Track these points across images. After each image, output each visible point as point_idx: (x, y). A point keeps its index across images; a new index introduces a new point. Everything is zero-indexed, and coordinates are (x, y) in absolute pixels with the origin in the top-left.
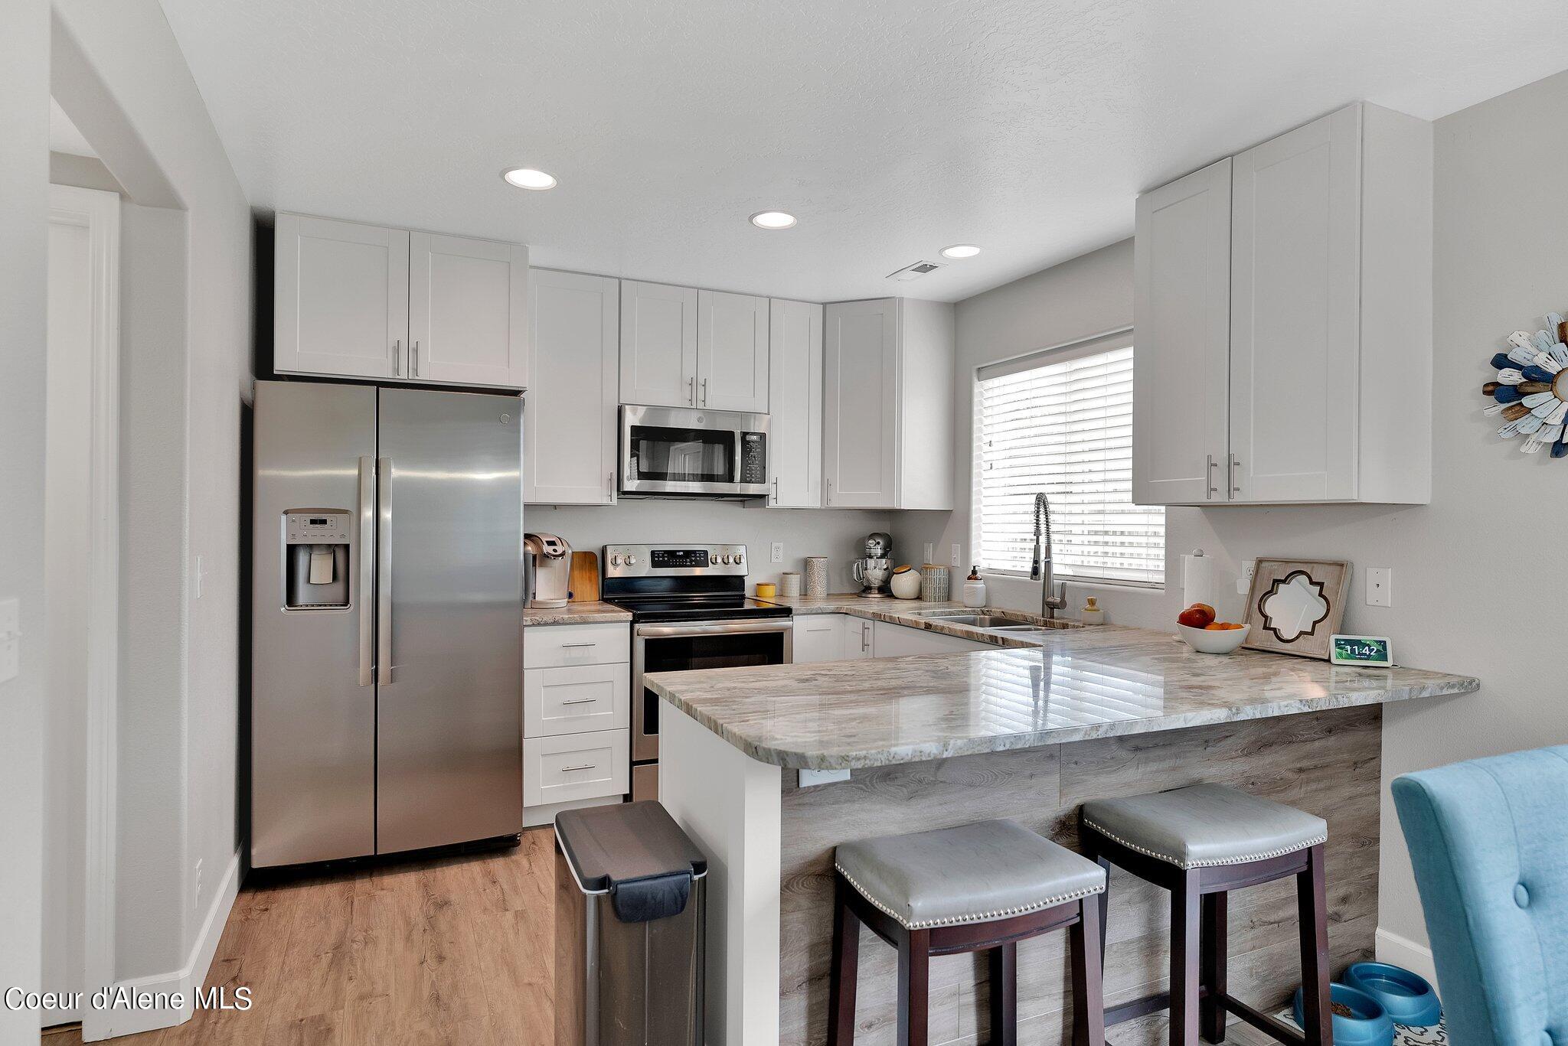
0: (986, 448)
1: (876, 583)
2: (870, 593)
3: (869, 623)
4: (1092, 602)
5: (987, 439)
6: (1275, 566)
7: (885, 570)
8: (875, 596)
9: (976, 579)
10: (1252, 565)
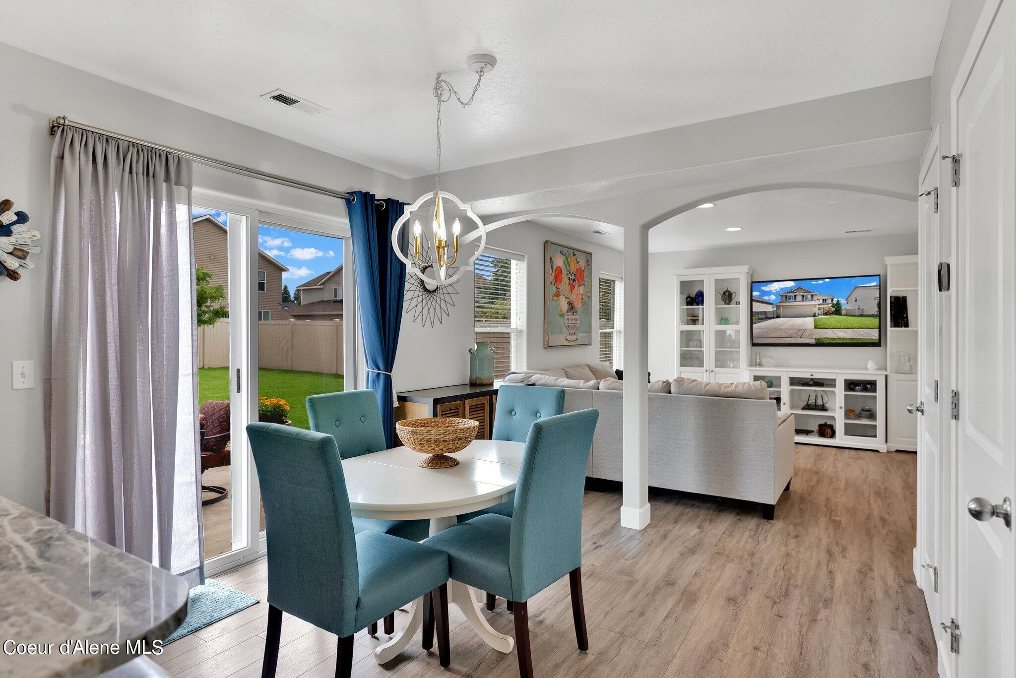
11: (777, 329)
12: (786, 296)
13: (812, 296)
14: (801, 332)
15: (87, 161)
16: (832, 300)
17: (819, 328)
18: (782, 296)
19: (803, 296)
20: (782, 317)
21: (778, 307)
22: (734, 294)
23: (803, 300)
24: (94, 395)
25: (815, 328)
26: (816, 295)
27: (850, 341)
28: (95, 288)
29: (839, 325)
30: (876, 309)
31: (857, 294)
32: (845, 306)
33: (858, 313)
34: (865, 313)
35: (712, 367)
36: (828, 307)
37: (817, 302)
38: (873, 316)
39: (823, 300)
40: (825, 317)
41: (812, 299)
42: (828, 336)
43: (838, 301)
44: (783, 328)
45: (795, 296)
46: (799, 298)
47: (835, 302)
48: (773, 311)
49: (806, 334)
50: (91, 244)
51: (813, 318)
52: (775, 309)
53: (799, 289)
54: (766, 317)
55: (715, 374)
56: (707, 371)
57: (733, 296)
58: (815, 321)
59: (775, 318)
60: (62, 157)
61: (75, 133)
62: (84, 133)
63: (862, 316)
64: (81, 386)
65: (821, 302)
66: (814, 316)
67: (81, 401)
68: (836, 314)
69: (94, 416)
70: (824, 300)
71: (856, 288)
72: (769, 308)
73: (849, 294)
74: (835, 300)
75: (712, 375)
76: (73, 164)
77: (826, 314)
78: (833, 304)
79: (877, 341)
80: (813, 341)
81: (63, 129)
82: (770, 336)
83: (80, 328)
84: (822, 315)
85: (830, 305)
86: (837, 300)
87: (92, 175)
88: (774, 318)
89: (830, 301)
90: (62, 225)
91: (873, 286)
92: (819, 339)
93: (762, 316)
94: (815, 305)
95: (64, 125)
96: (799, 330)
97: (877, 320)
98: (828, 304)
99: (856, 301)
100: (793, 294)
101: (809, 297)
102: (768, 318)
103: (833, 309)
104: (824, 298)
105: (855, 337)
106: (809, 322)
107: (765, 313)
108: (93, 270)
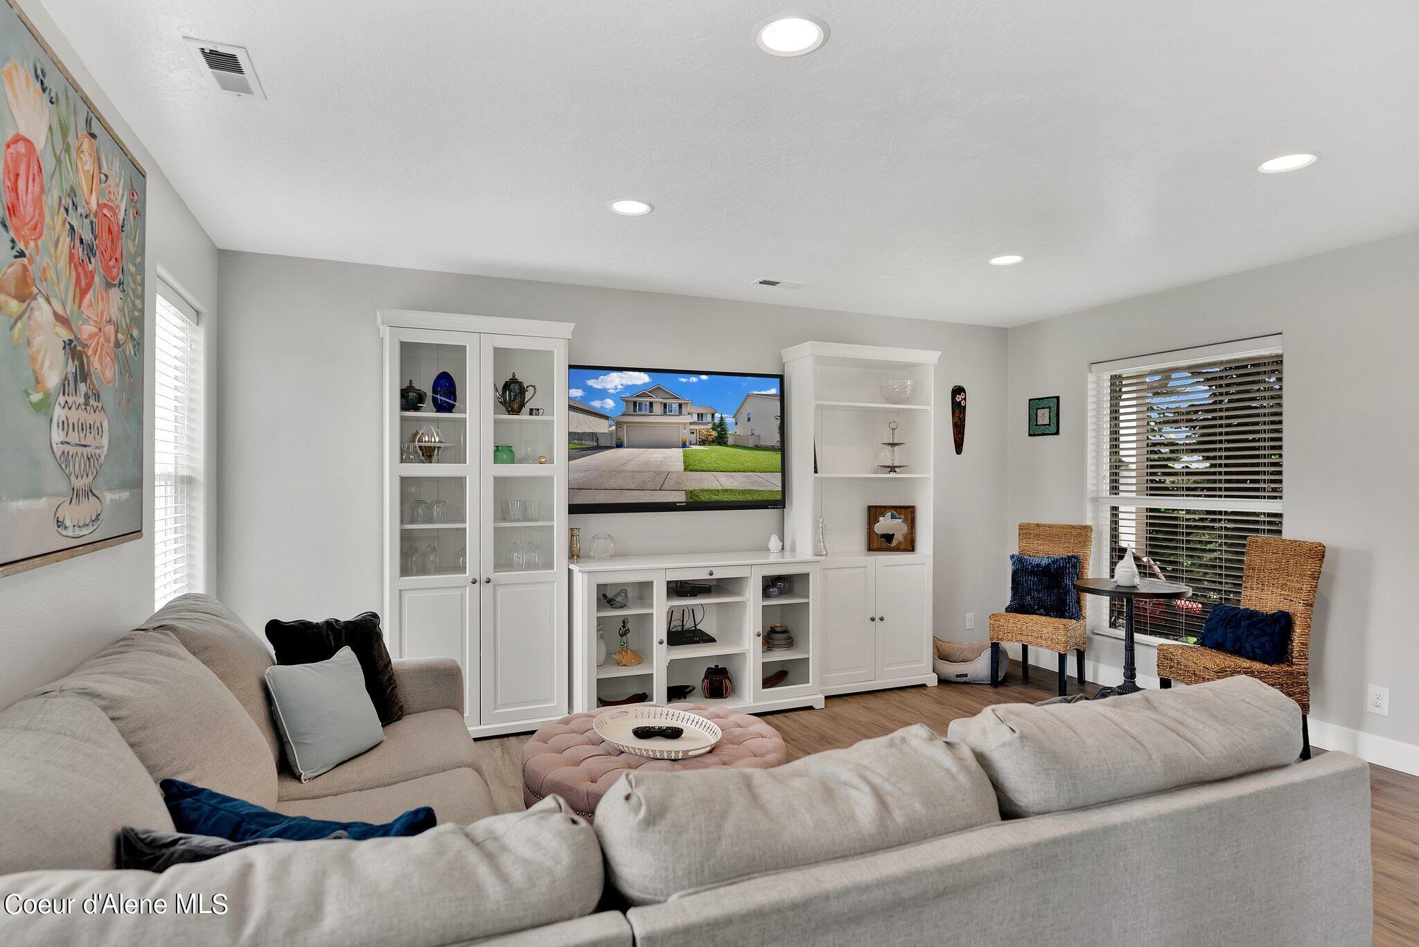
11: (615, 472)
12: (635, 403)
13: (680, 406)
14: (662, 478)
16: (713, 415)
17: (692, 471)
18: (627, 401)
19: (665, 405)
20: (628, 447)
21: (619, 424)
22: (531, 390)
23: (665, 412)
25: (685, 470)
26: (687, 404)
27: (741, 498)
29: (724, 465)
30: (778, 437)
31: (749, 407)
32: (732, 431)
33: (751, 443)
34: (762, 443)
35: (488, 571)
36: (706, 429)
37: (688, 419)
38: (772, 449)
39: (698, 414)
40: (702, 448)
41: (680, 413)
42: (706, 486)
43: (722, 418)
44: (629, 469)
45: (651, 404)
46: (658, 409)
47: (717, 421)
48: (611, 433)
49: (670, 483)
51: (681, 450)
52: (614, 428)
53: (658, 390)
54: (595, 444)
55: (495, 588)
56: (474, 582)
57: (528, 395)
58: (685, 456)
59: (614, 448)
63: (758, 448)
65: (695, 418)
66: (684, 446)
68: (720, 444)
70: (700, 416)
71: (748, 396)
72: (602, 427)
73: (738, 405)
74: (717, 415)
75: (487, 590)
77: (703, 442)
78: (714, 424)
79: (779, 497)
80: (679, 497)
82: (603, 487)
84: (696, 444)
85: (710, 426)
86: (720, 416)
88: (611, 448)
89: (709, 418)
91: (772, 395)
92: (691, 492)
93: (587, 443)
94: (683, 423)
96: (658, 474)
97: (779, 456)
98: (707, 424)
99: (749, 420)
100: (647, 400)
101: (675, 407)
102: (599, 448)
103: (714, 434)
104: (701, 411)
105: (748, 488)
106: (673, 458)
107: (594, 436)
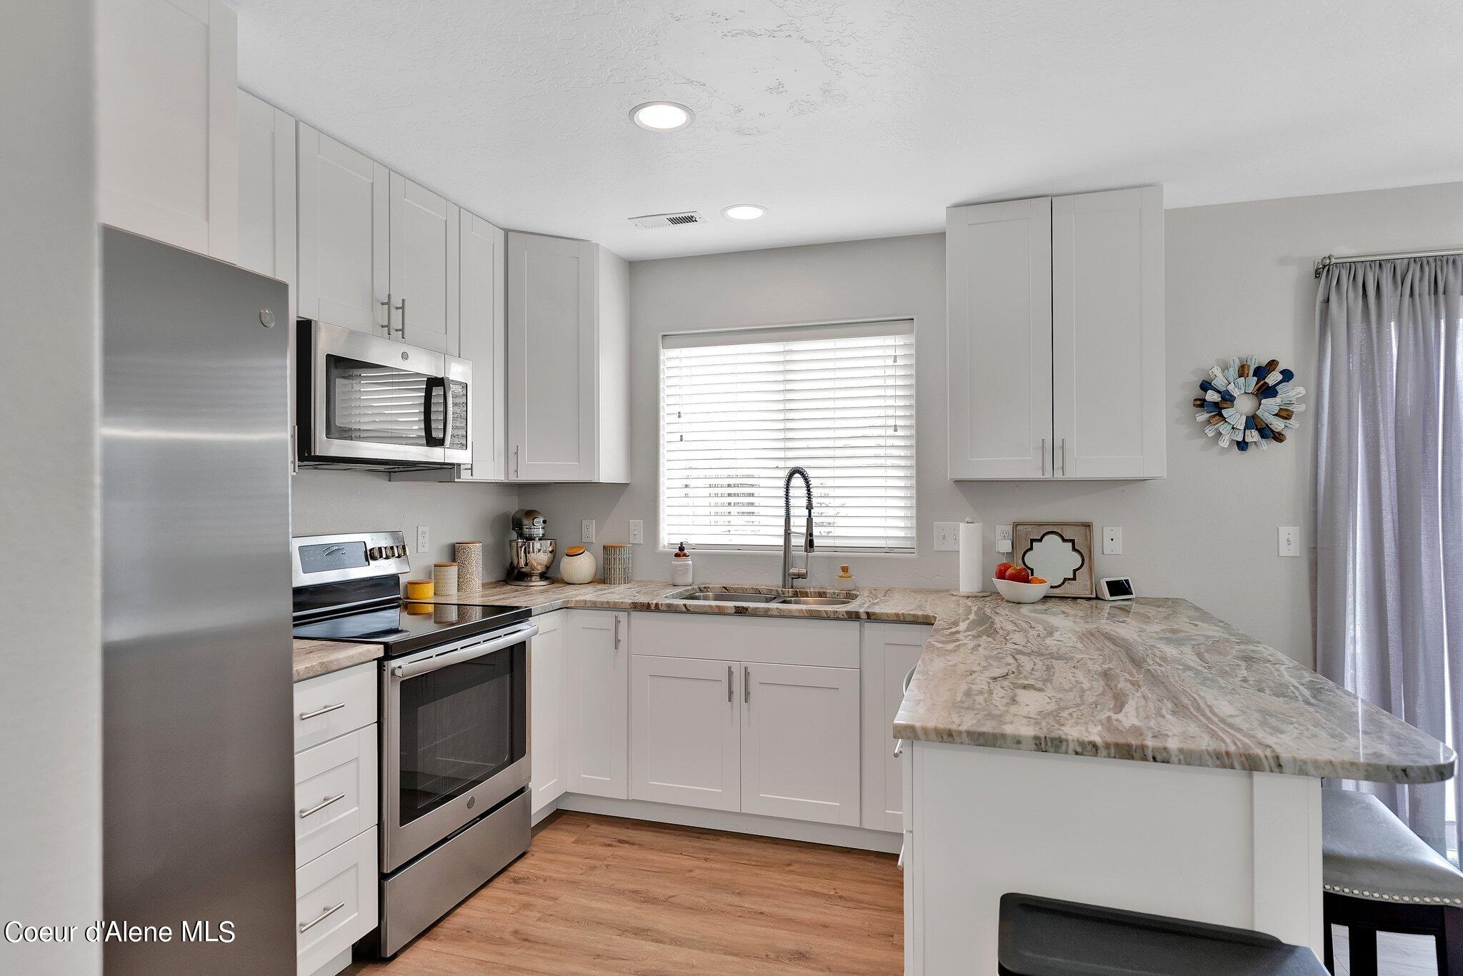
0: (674, 418)
1: (540, 569)
2: (531, 581)
3: (623, 616)
4: (845, 569)
5: (675, 409)
6: (1029, 528)
7: (551, 552)
8: (538, 584)
9: (685, 555)
10: (1009, 528)
15: (1356, 298)
24: (1365, 571)
28: (1367, 444)
50: (1362, 393)
60: (1327, 301)
61: (1342, 269)
62: (1352, 266)
64: (1350, 559)
67: (1350, 576)
69: (1366, 595)
76: (1340, 305)
81: (1329, 269)
83: (1349, 493)
87: (1362, 311)
90: (1329, 374)
95: (1329, 265)
108: (1364, 422)
